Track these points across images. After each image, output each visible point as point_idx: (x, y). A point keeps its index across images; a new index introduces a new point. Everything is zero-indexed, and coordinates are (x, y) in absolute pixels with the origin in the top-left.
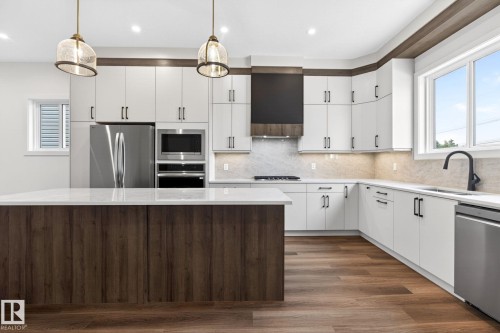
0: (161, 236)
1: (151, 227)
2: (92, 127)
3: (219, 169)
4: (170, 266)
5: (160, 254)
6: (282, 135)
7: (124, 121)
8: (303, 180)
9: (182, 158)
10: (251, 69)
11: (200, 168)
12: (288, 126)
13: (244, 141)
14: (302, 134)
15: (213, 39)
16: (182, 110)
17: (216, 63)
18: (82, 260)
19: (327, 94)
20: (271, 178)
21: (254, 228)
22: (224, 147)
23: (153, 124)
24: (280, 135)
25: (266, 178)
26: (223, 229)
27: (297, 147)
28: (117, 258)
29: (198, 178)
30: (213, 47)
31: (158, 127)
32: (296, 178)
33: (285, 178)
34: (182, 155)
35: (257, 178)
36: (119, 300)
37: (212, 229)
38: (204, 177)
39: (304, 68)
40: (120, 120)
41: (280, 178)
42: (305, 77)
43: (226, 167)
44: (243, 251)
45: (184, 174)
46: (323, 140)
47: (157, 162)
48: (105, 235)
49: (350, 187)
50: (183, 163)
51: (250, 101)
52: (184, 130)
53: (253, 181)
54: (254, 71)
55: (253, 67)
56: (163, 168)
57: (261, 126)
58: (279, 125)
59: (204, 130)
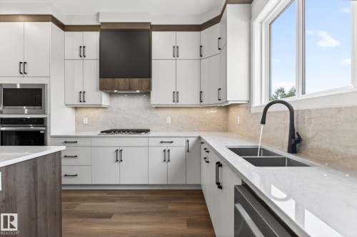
3: (78, 122)
6: (130, 89)
10: (100, 26)
11: (41, 122)
12: (136, 81)
14: (150, 88)
16: (22, 64)
19: (176, 49)
24: (129, 91)
29: (39, 132)
34: (26, 109)
38: (45, 131)
39: (153, 23)
42: (153, 32)
43: (86, 121)
45: (32, 128)
46: (172, 94)
49: (192, 141)
50: (29, 117)
51: (98, 57)
54: (102, 28)
55: (102, 23)
57: (109, 80)
58: (127, 79)
59: (44, 85)
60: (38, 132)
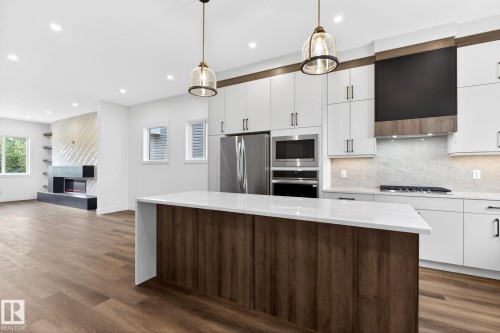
0: (265, 246)
1: (257, 235)
2: (222, 139)
3: (335, 176)
4: (274, 279)
5: (264, 264)
6: (421, 132)
7: (246, 131)
8: (455, 194)
9: (298, 165)
10: (374, 57)
11: (314, 175)
12: (431, 121)
13: (366, 143)
14: (455, 129)
15: (319, 30)
16: (294, 116)
17: (323, 57)
18: (205, 254)
20: (404, 189)
21: (371, 256)
22: (341, 151)
23: (268, 133)
24: (417, 133)
25: (396, 188)
26: (330, 251)
27: (446, 148)
28: (229, 259)
30: (319, 39)
31: (273, 135)
32: (445, 191)
33: (426, 189)
34: (298, 162)
35: (383, 188)
36: (231, 299)
37: (317, 248)
38: (317, 184)
40: (242, 131)
41: (418, 189)
42: (458, 49)
43: (344, 174)
44: (356, 284)
45: (301, 181)
47: (272, 169)
48: (220, 237)
50: (300, 170)
51: (373, 96)
52: (300, 136)
53: (378, 191)
54: (378, 58)
55: (377, 54)
56: (277, 174)
57: (388, 124)
58: (417, 121)
59: (317, 135)
60: (310, 186)
